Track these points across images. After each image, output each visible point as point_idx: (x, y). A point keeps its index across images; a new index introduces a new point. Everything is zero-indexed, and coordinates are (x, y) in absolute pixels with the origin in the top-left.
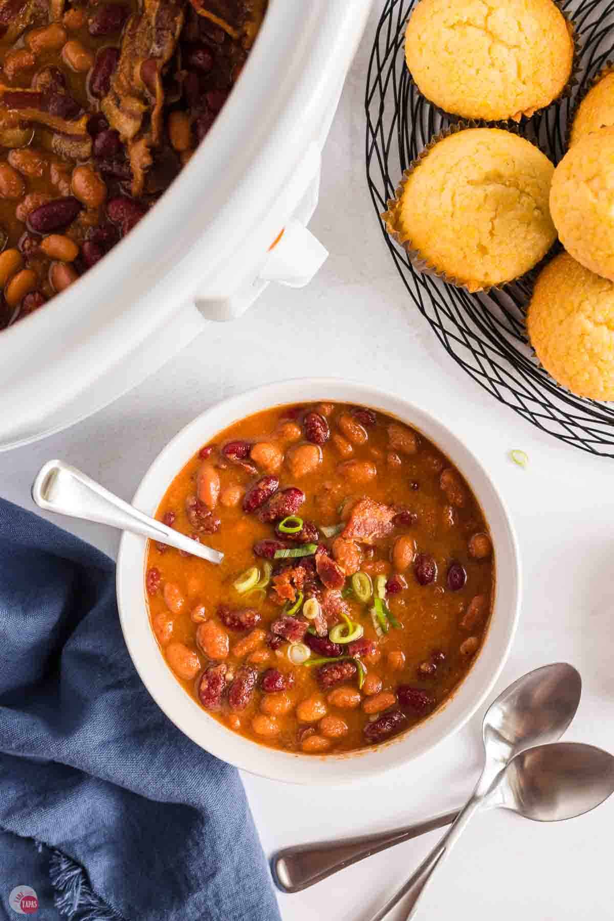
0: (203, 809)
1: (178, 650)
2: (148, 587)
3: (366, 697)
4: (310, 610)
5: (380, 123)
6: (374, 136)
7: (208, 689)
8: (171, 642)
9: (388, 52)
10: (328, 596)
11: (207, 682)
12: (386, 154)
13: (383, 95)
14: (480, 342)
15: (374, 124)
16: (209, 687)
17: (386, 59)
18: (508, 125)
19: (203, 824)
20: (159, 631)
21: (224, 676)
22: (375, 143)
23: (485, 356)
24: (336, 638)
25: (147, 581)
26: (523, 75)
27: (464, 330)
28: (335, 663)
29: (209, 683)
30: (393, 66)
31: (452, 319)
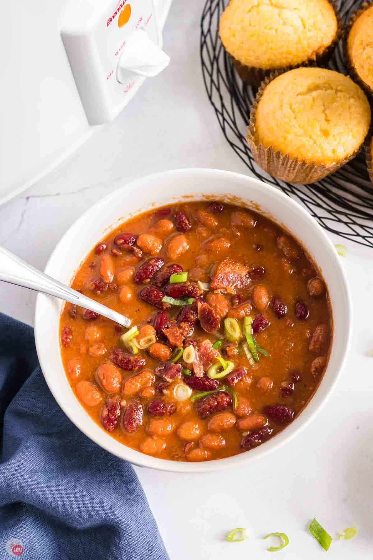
0: (118, 524)
1: (85, 385)
2: (63, 341)
3: (239, 417)
4: (189, 356)
5: (223, 106)
6: (222, 115)
7: (108, 415)
8: (79, 380)
9: (212, 64)
10: (203, 345)
11: (107, 409)
12: (234, 123)
13: (218, 89)
14: (346, 215)
15: (220, 109)
16: (108, 413)
17: (212, 69)
18: (310, 63)
19: (120, 539)
20: (70, 371)
21: (120, 404)
22: (224, 119)
23: (355, 223)
24: (213, 373)
25: (62, 337)
26: (308, 26)
27: (331, 211)
28: (213, 394)
29: (108, 409)
30: (219, 71)
31: (319, 206)
